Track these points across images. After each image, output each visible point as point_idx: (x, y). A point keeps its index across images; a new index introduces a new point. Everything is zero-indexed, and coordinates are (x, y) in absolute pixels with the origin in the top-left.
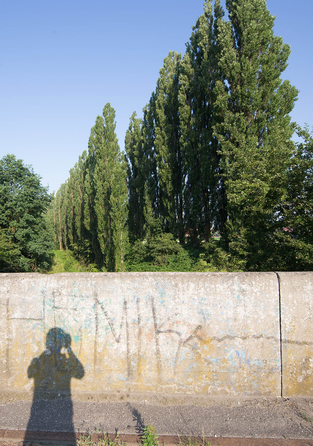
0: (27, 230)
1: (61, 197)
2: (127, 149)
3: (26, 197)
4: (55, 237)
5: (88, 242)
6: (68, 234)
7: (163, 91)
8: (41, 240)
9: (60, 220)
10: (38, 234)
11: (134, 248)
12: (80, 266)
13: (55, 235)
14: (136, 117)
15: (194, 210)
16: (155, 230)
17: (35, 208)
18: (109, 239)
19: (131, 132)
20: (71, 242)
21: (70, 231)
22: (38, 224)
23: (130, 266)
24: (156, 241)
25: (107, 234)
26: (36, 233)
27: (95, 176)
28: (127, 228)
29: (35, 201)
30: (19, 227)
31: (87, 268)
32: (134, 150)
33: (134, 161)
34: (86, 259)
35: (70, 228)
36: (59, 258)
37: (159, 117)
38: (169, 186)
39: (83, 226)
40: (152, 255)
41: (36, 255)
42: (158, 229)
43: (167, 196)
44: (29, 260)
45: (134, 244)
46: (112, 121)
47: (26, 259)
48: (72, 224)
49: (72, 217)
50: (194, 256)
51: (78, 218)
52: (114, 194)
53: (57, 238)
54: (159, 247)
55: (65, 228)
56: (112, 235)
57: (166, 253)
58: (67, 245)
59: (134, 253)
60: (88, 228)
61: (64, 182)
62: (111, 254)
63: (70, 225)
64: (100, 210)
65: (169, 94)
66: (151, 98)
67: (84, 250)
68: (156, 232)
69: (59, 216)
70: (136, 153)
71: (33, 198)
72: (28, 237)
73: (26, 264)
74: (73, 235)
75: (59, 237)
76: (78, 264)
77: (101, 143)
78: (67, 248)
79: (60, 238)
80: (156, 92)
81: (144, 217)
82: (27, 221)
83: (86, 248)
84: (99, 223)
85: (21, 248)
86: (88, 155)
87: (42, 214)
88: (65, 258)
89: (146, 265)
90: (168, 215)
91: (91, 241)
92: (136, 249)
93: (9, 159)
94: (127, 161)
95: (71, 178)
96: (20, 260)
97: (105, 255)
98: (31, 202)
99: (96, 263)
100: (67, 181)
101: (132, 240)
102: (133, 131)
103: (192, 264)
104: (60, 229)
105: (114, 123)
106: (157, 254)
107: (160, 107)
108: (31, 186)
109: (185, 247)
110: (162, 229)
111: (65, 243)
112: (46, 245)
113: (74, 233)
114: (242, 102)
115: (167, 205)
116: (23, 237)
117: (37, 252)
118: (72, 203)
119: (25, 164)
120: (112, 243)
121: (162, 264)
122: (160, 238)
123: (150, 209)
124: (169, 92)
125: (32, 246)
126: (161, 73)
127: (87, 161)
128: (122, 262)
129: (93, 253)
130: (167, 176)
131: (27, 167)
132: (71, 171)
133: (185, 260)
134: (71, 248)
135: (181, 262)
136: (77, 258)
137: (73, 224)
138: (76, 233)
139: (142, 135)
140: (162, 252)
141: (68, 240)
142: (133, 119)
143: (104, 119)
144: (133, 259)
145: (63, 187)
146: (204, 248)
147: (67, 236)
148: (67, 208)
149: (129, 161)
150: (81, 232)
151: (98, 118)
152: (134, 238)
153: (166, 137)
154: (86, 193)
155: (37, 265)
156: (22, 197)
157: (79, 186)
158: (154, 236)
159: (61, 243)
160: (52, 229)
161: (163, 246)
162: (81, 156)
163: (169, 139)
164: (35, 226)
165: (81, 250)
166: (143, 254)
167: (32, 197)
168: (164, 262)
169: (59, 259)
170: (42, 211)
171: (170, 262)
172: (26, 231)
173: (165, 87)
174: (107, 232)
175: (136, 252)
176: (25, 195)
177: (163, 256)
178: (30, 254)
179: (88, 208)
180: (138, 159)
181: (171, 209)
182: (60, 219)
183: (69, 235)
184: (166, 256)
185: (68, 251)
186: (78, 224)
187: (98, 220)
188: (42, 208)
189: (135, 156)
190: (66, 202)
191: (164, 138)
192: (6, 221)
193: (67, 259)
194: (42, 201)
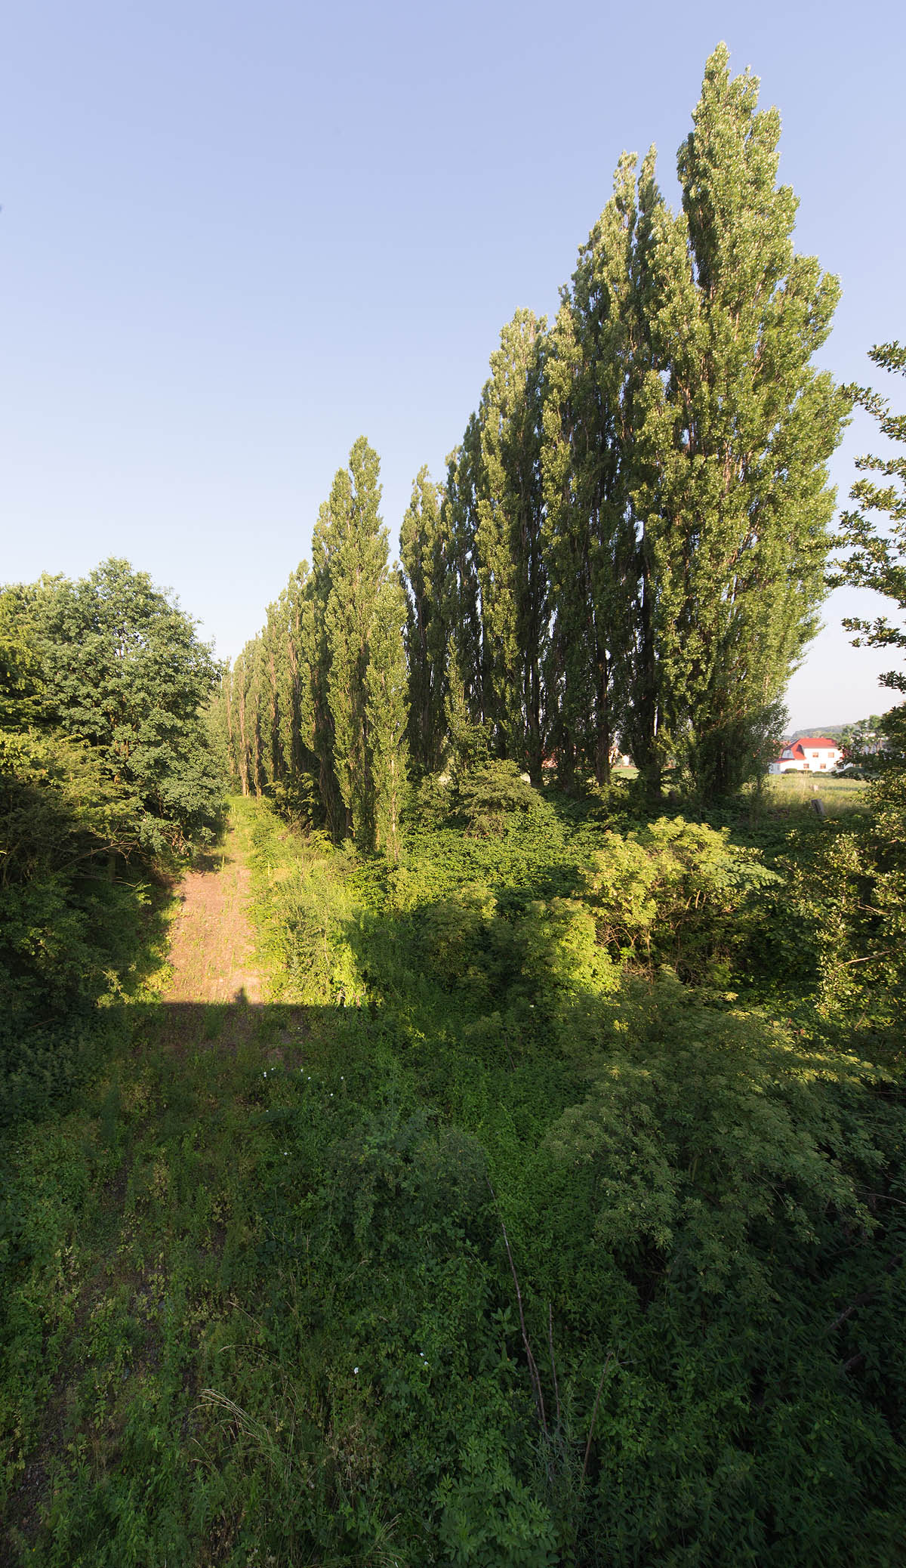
0: (158, 750)
1: (246, 671)
2: (406, 556)
3: (157, 667)
4: (232, 766)
5: (309, 779)
6: (261, 758)
7: (498, 410)
8: (197, 775)
9: (244, 726)
10: (187, 760)
11: (420, 793)
12: (290, 836)
13: (231, 761)
14: (427, 480)
15: (573, 705)
16: (471, 752)
17: (181, 694)
18: (361, 775)
19: (416, 515)
20: (270, 777)
21: (266, 751)
22: (187, 735)
23: (411, 838)
24: (473, 779)
25: (358, 761)
26: (183, 757)
27: (330, 619)
28: (406, 746)
29: (180, 677)
30: (138, 741)
31: (307, 841)
32: (422, 560)
33: (423, 585)
34: (304, 819)
35: (267, 746)
36: (240, 815)
37: (487, 475)
38: (511, 645)
39: (297, 739)
40: (467, 811)
41: (181, 812)
42: (480, 748)
43: (503, 672)
44: (163, 823)
45: (421, 785)
46: (373, 484)
47: (157, 820)
48: (272, 734)
49: (271, 719)
50: (569, 816)
51: (286, 721)
52: (376, 663)
53: (236, 767)
54: (483, 792)
55: (256, 744)
56: (369, 762)
57: (500, 806)
58: (259, 784)
59: (420, 806)
60: (311, 747)
61: (253, 638)
62: (366, 808)
63: (267, 737)
64: (341, 702)
65: (514, 418)
66: (468, 428)
67: (300, 798)
68: (473, 756)
69: (242, 716)
70: (427, 565)
71: (176, 670)
72: (161, 767)
73: (156, 833)
74: (274, 761)
75: (240, 766)
76: (285, 829)
77: (344, 538)
78: (259, 791)
79: (243, 768)
80: (481, 415)
81: (444, 721)
82: (160, 728)
83: (305, 794)
84: (338, 734)
85: (144, 796)
86: (311, 571)
87: (199, 711)
88: (255, 816)
89: (451, 836)
90: (505, 716)
91: (316, 775)
92: (427, 797)
93: (114, 572)
94: (404, 585)
95: (269, 626)
96: (140, 823)
97: (351, 811)
98: (169, 679)
99: (328, 830)
100: (261, 635)
101: (415, 777)
102: (420, 513)
103: (566, 835)
104: (242, 746)
105: (377, 488)
106: (478, 809)
107: (491, 451)
108: (170, 639)
109: (546, 794)
110: (490, 749)
111: (255, 780)
112: (206, 787)
113: (277, 757)
114: (713, 426)
115: (503, 691)
116: (149, 767)
117: (183, 804)
118: (272, 687)
119: (156, 586)
120: (370, 782)
121: (492, 836)
122: (485, 771)
123: (460, 702)
124: (514, 410)
125: (172, 789)
126: (494, 363)
127: (309, 586)
128: (394, 828)
129: (321, 805)
130: (506, 621)
131: (161, 593)
132: (270, 611)
133: (547, 825)
134: (268, 792)
135: (538, 829)
136: (284, 817)
137: (275, 735)
138: (282, 758)
139: (444, 519)
140: (492, 805)
141: (262, 773)
142: (421, 485)
143: (353, 478)
144: (419, 819)
145: (251, 648)
146: (596, 797)
147: (259, 764)
148: (260, 697)
149: (410, 586)
150: (293, 755)
151: (340, 474)
152: (420, 769)
153: (506, 524)
154: (307, 661)
155: (186, 836)
156: (146, 666)
157: (290, 645)
158: (469, 768)
159: (244, 780)
160: (224, 745)
161: (494, 791)
162: (295, 574)
163: (512, 530)
164: (180, 740)
165: (292, 798)
166: (443, 809)
167: (175, 666)
168: (496, 830)
169: (241, 818)
170: (197, 703)
171: (511, 830)
172: (155, 752)
173: (505, 402)
174: (357, 756)
175: (427, 804)
176: (156, 662)
177: (494, 816)
178: (168, 808)
179: (311, 696)
180: (432, 581)
181: (513, 701)
182: (242, 722)
183: (263, 761)
184: (501, 816)
185: (262, 798)
186: (286, 736)
187: (336, 725)
188: (198, 696)
189: (426, 574)
190: (257, 682)
191: (499, 526)
192: (102, 728)
193: (260, 817)
194: (198, 679)
